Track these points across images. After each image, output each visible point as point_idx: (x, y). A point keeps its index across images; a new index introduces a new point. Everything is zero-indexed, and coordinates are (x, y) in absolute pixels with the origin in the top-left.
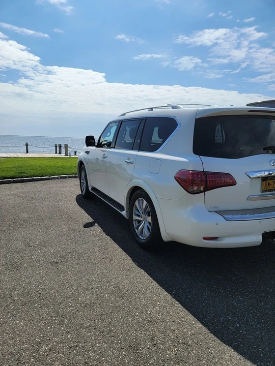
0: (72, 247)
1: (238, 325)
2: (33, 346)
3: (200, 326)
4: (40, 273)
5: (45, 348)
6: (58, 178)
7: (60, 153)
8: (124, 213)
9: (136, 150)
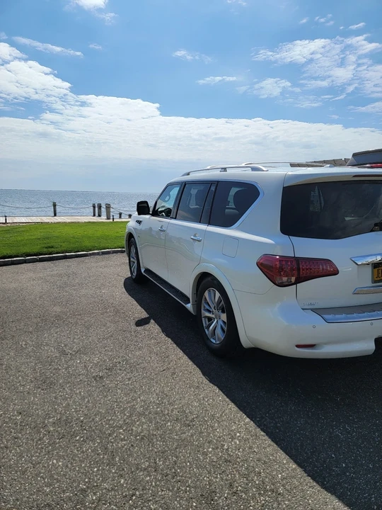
0: (121, 355)
1: (344, 465)
2: (76, 494)
3: (294, 466)
4: (80, 392)
5: (92, 497)
6: (98, 254)
7: (99, 216)
8: (189, 306)
9: (204, 223)
